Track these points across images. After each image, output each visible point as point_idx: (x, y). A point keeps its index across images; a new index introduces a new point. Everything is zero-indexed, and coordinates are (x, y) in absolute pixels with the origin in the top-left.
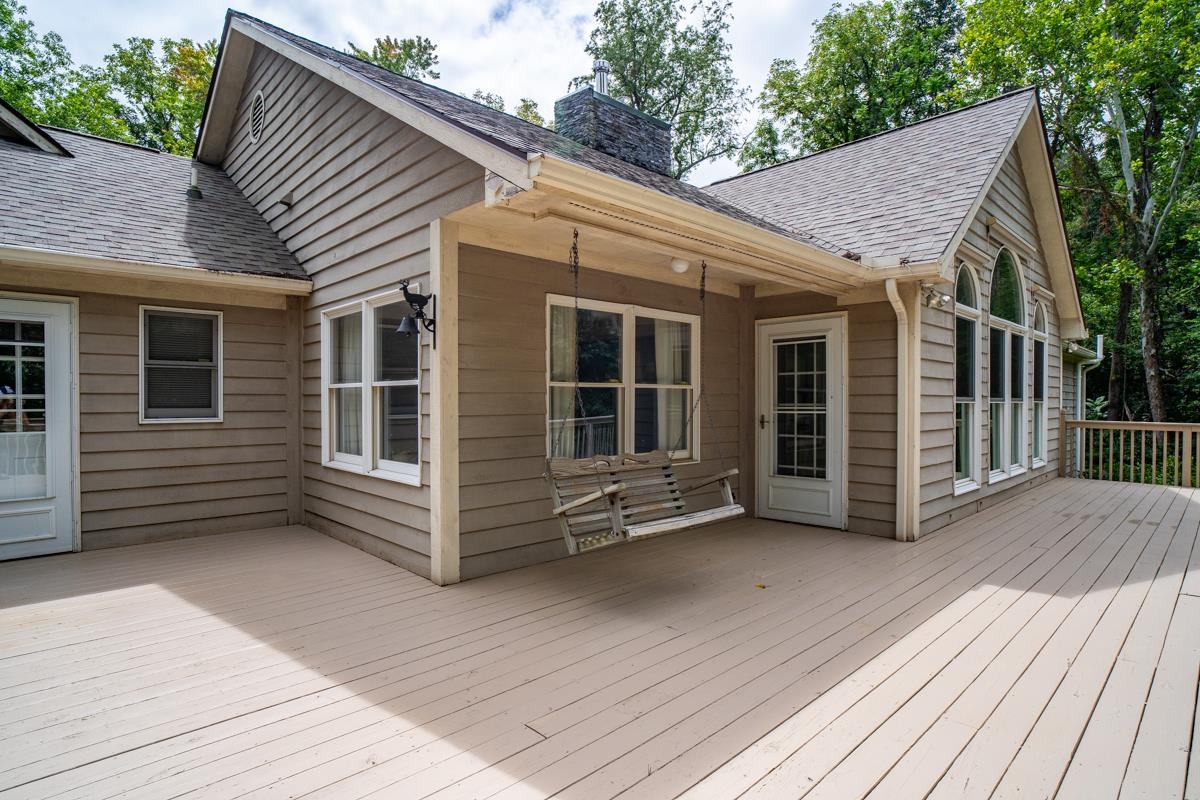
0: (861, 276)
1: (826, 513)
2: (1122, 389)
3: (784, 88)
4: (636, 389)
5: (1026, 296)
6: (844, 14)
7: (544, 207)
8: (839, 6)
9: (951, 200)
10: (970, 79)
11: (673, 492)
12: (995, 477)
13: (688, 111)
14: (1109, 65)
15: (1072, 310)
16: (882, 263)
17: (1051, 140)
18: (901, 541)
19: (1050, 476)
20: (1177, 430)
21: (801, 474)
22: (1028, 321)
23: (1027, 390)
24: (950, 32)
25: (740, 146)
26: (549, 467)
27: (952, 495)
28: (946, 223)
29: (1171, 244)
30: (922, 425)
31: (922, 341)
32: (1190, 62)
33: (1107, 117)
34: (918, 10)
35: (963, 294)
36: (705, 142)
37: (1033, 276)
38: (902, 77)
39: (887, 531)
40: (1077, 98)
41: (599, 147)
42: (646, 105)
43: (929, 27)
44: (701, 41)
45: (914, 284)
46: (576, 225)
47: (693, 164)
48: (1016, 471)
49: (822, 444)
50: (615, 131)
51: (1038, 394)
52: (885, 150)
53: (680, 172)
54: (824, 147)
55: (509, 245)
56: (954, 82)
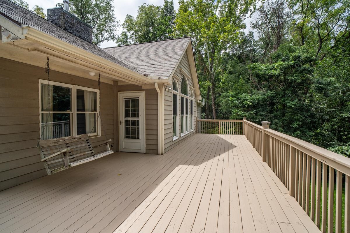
0: (148, 81)
1: (139, 149)
2: (208, 111)
3: (130, 23)
4: (77, 113)
5: (189, 89)
6: (147, 6)
7: (33, 47)
8: (145, 4)
9: (171, 62)
10: (177, 32)
11: (90, 148)
12: (182, 135)
13: (100, 24)
14: (205, 35)
15: (198, 93)
16: (154, 78)
17: (194, 51)
18: (160, 155)
19: (194, 133)
20: (218, 121)
21: (132, 138)
22: (189, 95)
23: (189, 113)
24: (172, 19)
25: (116, 38)
26: (39, 144)
27: (172, 141)
28: (170, 69)
29: (217, 78)
30: (164, 123)
31: (164, 100)
32: (219, 39)
33: (205, 47)
34: (165, 11)
35: (174, 88)
36: (106, 35)
37: (190, 84)
38: (161, 27)
39: (156, 152)
40: (199, 41)
41: (65, 29)
42: (86, 19)
43: (167, 16)
44: (105, 3)
45: (162, 84)
46: (48, 55)
47: (101, 41)
48: (187, 133)
49: (138, 129)
50: (71, 25)
51: (191, 113)
52: (156, 46)
53: (98, 43)
54: (141, 42)
55: (20, 59)
56: (173, 32)
